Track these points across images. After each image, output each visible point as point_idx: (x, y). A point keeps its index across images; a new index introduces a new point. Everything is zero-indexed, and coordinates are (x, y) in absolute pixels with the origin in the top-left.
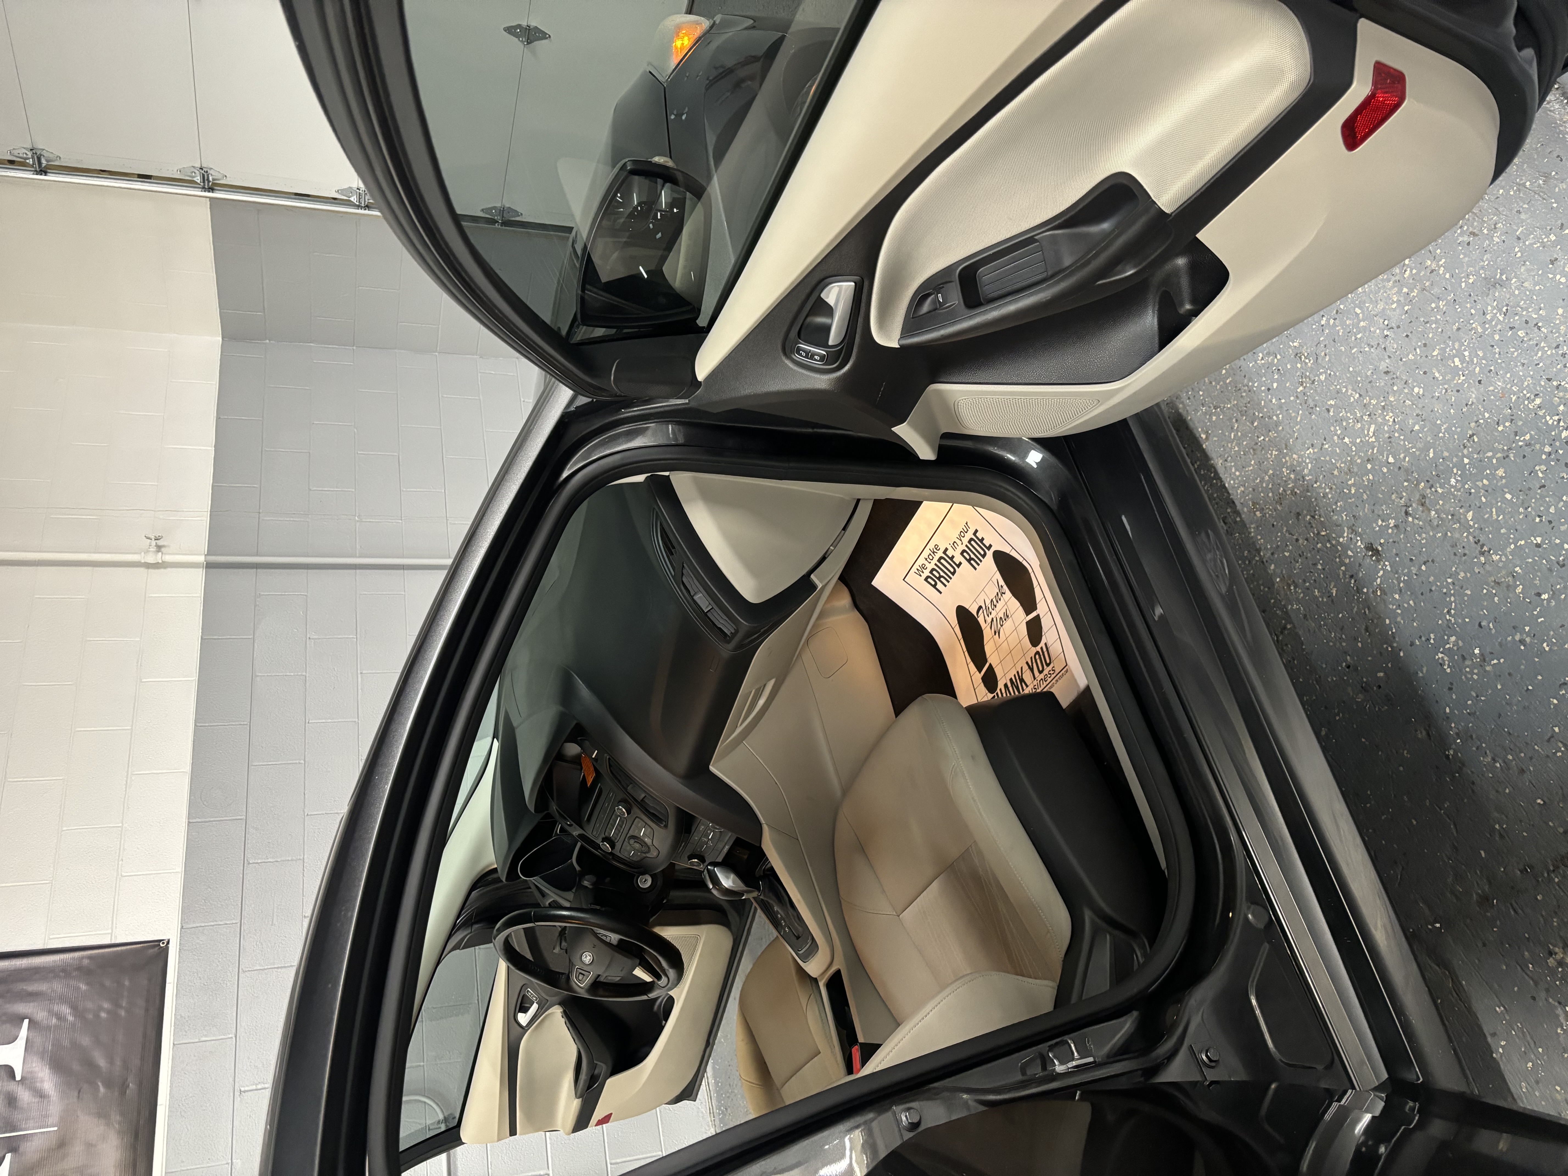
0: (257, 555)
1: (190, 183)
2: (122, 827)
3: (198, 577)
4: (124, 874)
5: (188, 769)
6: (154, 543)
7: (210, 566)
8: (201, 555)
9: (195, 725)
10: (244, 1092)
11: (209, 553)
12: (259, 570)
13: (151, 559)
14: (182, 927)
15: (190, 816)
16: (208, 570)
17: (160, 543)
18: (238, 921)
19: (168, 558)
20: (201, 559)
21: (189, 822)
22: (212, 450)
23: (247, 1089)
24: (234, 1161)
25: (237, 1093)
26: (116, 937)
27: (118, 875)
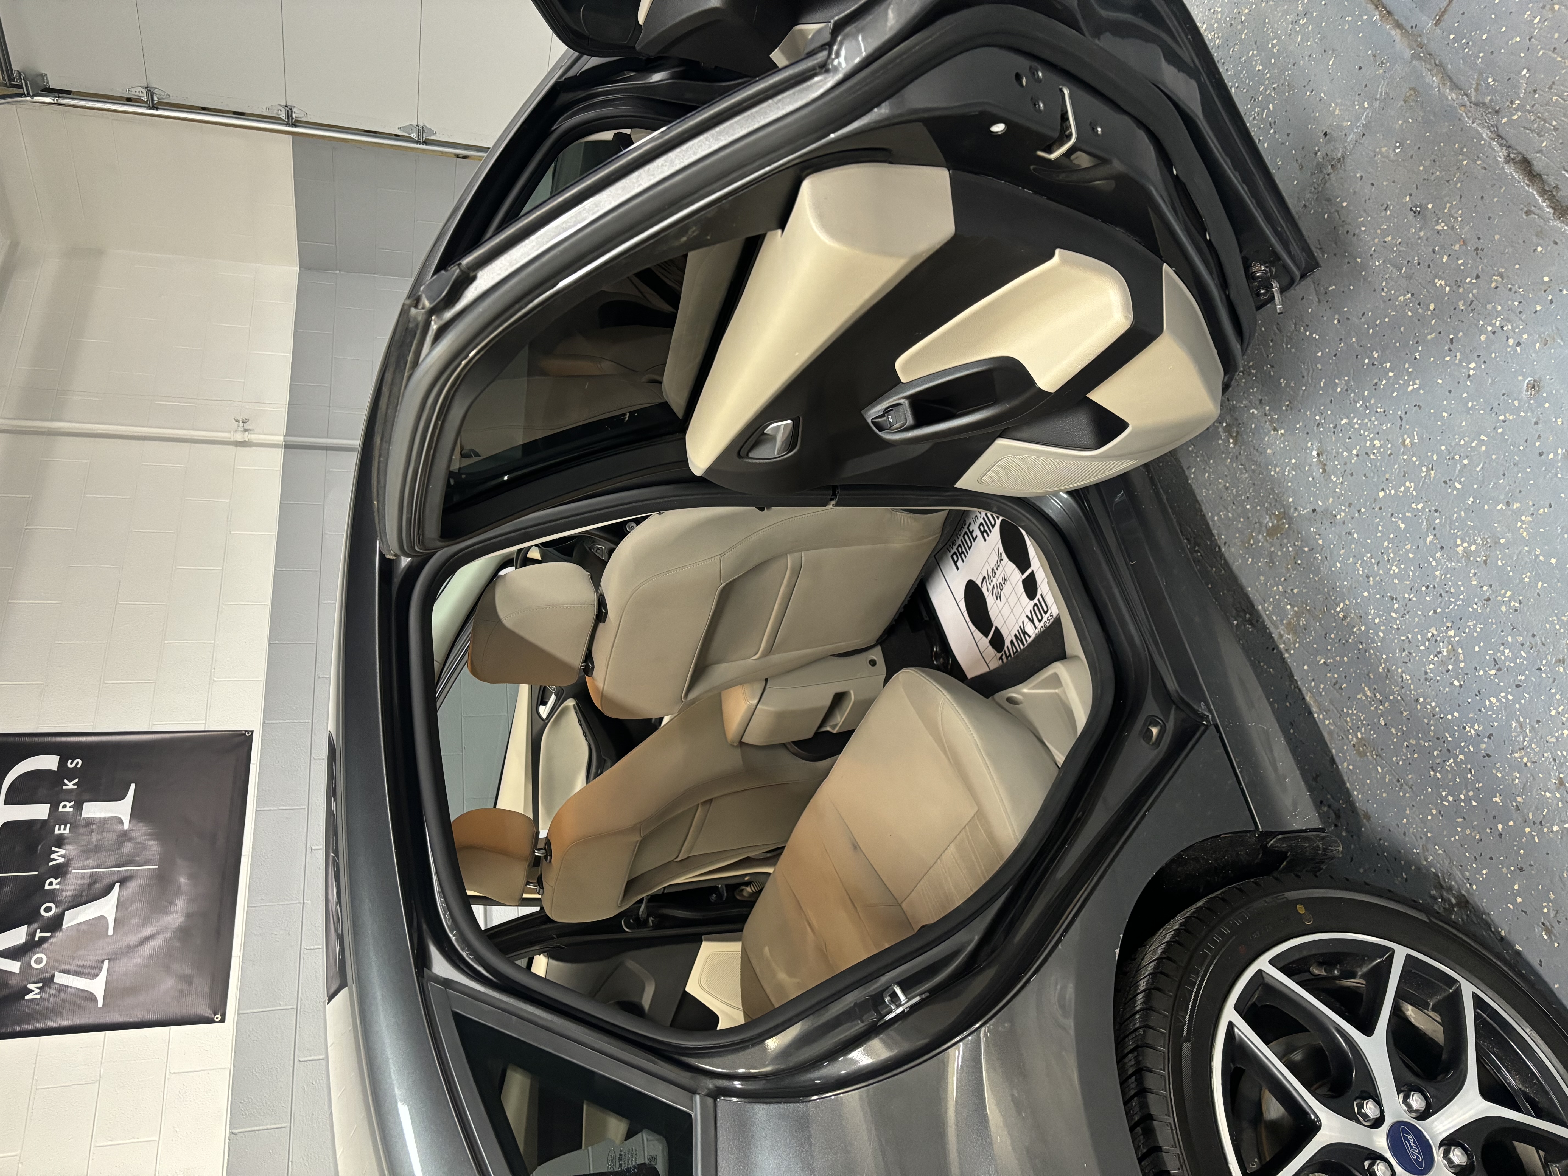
0: (327, 437)
1: (275, 120)
2: (214, 643)
3: (278, 455)
4: (215, 679)
5: (269, 602)
6: (241, 425)
7: (288, 446)
8: (280, 435)
9: (275, 570)
10: (315, 850)
11: (287, 435)
12: (328, 452)
13: (239, 437)
14: (264, 722)
15: (270, 639)
16: (286, 450)
17: (247, 426)
18: (310, 721)
19: (254, 437)
20: (280, 439)
21: (270, 643)
22: (289, 356)
23: (317, 847)
24: (305, 901)
25: (309, 850)
26: (209, 726)
27: (210, 679)
